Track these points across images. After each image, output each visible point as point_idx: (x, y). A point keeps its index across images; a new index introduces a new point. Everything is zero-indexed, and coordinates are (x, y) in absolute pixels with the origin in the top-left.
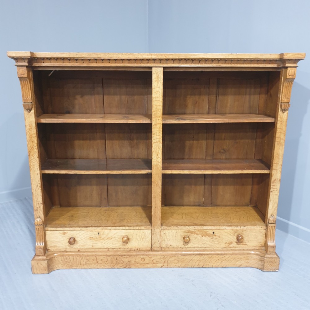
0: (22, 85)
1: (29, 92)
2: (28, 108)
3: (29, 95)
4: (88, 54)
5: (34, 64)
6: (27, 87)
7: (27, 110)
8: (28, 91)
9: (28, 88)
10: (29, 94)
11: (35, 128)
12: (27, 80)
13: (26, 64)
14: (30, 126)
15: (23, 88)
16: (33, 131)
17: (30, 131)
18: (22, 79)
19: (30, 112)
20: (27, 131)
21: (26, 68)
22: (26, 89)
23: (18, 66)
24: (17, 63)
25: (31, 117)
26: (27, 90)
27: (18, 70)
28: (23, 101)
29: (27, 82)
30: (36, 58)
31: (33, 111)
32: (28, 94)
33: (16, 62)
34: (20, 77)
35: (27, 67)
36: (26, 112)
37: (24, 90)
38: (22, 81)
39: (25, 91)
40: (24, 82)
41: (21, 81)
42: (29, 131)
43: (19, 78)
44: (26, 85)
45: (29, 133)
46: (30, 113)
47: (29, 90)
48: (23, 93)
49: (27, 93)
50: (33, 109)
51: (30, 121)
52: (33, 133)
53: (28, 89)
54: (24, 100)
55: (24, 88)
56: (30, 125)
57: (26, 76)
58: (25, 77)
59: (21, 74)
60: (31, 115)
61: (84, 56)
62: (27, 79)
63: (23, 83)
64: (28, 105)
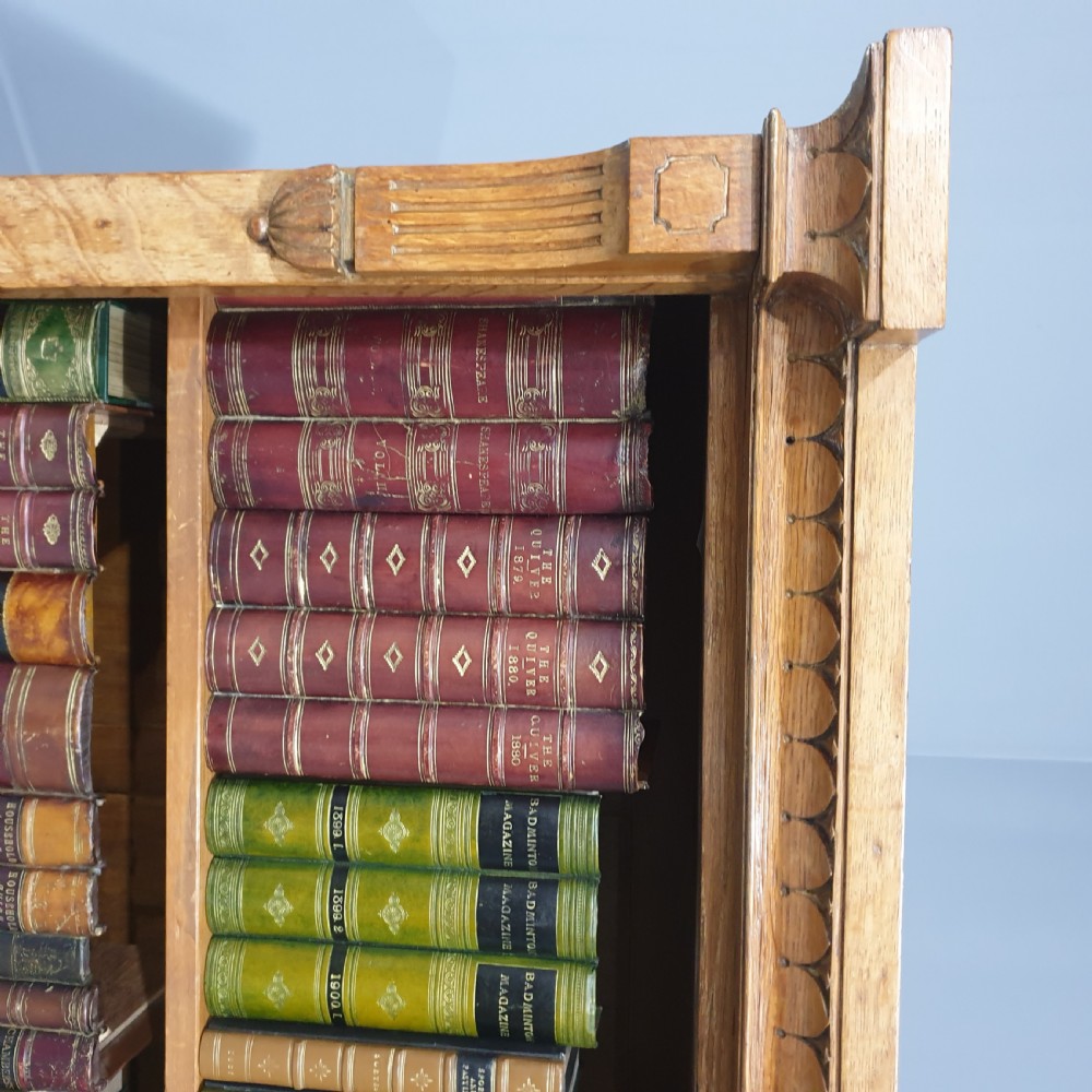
0: (535, 176)
1: (470, 249)
2: (291, 219)
3: (428, 251)
4: (884, 976)
5: (780, 326)
6: (516, 237)
7: (273, 211)
8: (480, 238)
9: (507, 249)
10: (444, 250)
11: (84, 278)
12: (598, 239)
13: (787, 254)
14: (105, 224)
15: (506, 182)
16: (55, 251)
17: (50, 218)
18: (607, 181)
19: (251, 232)
20: (52, 188)
21: (737, 248)
22: (497, 218)
23: (762, 149)
24: (794, 139)
25: (202, 246)
26: (490, 228)
27: (712, 146)
28: (369, 172)
29: (572, 245)
30: (847, 370)
31: (262, 270)
32: (449, 240)
33: (808, 132)
34: (636, 163)
35: (754, 260)
36: (250, 192)
37: (486, 194)
38: (585, 184)
39: (473, 206)
40: (570, 200)
41: (592, 166)
42: (57, 211)
43: (623, 150)
44: (543, 226)
45: (30, 213)
46: (241, 237)
47: (488, 248)
48: (457, 184)
49: (454, 226)
50: (290, 277)
51: (154, 234)
52: (35, 251)
53: (496, 238)
54: (380, 178)
55: (504, 192)
56: (121, 223)
57: (647, 237)
58: (636, 231)
59: (667, 181)
60: (222, 244)
61: (857, 928)
62: (611, 240)
63: (565, 188)
64: (324, 229)
